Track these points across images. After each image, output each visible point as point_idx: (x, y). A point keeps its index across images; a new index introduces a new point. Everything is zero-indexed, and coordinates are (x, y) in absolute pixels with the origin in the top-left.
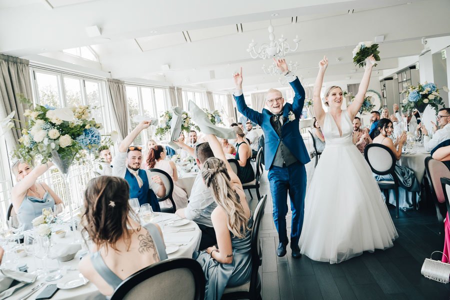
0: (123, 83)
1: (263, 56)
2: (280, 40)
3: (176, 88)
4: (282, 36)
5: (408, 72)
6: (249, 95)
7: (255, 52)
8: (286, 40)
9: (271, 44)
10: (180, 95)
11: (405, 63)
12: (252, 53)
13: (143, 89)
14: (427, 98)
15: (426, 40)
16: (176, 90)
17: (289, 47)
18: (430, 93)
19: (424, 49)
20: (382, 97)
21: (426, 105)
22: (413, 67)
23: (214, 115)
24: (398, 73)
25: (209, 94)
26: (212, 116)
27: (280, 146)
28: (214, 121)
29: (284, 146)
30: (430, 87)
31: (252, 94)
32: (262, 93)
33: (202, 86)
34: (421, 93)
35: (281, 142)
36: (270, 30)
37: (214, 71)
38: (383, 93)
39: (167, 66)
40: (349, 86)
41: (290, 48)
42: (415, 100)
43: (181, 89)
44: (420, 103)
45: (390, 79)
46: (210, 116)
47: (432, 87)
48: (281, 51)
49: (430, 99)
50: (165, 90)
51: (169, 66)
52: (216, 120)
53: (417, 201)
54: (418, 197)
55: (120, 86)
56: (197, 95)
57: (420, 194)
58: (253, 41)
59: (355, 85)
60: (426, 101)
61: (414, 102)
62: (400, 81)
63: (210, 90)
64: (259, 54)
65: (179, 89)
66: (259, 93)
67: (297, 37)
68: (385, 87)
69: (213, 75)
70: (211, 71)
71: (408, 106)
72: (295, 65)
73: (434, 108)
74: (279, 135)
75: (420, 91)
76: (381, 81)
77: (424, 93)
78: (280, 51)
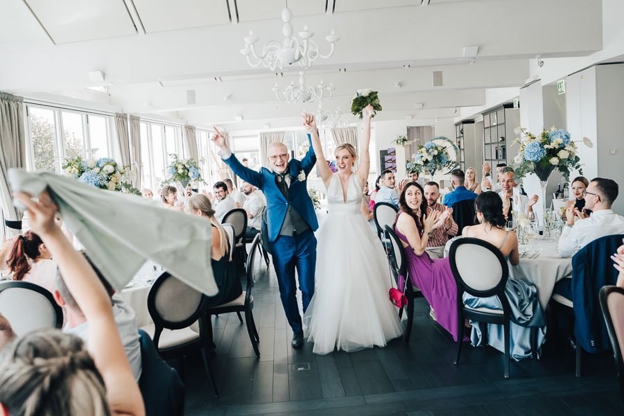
0: (19, 100)
1: (270, 63)
2: (302, 34)
3: (128, 117)
4: (306, 28)
5: (501, 113)
6: (257, 136)
7: (256, 57)
8: (312, 35)
9: (286, 42)
10: (136, 127)
11: (496, 97)
12: (250, 57)
13: (65, 114)
14: (556, 156)
15: (542, 60)
16: (128, 120)
17: (317, 51)
18: (562, 147)
19: (529, 77)
20: (458, 148)
21: (552, 167)
22: (510, 106)
23: (187, 166)
24: (484, 114)
25: (190, 129)
26: (185, 168)
27: (288, 212)
28: (188, 176)
29: (293, 211)
30: (561, 137)
31: (261, 134)
32: (276, 133)
33: (178, 115)
34: (546, 146)
35: (290, 206)
36: (285, 16)
37: (194, 91)
38: (459, 142)
39: (99, 73)
40: (409, 129)
41: (319, 52)
42: (535, 159)
43: (138, 119)
44: (546, 164)
45: (471, 121)
46: (180, 167)
47: (564, 137)
48: (303, 54)
49: (562, 157)
50: (110, 120)
51: (104, 75)
52: (190, 174)
53: (539, 345)
54: (541, 337)
55: (13, 105)
56: (169, 130)
57: (545, 331)
58: (251, 33)
59: (418, 128)
60: (554, 161)
61: (534, 162)
62: (487, 125)
63: (190, 124)
64: (263, 58)
65: (135, 120)
66: (271, 133)
67: (333, 32)
68: (462, 133)
69: (192, 97)
70: (188, 92)
71: (525, 168)
72: (328, 88)
73: (563, 173)
74: (286, 198)
75: (544, 143)
76: (456, 125)
77: (551, 147)
78: (300, 57)
